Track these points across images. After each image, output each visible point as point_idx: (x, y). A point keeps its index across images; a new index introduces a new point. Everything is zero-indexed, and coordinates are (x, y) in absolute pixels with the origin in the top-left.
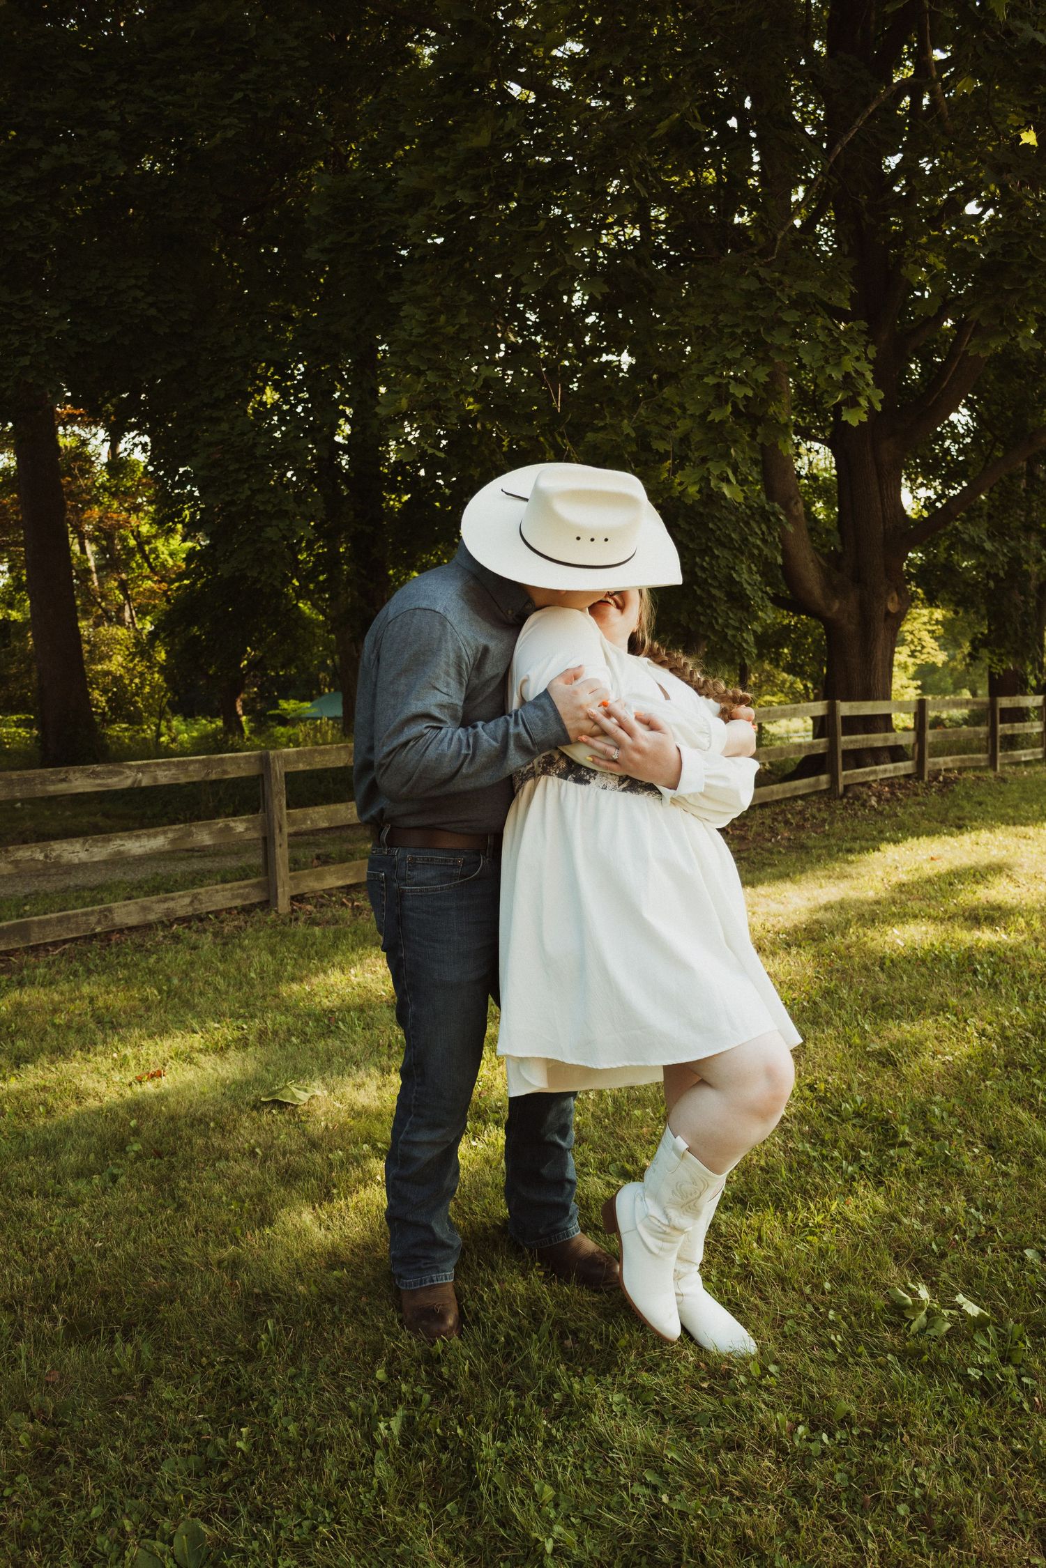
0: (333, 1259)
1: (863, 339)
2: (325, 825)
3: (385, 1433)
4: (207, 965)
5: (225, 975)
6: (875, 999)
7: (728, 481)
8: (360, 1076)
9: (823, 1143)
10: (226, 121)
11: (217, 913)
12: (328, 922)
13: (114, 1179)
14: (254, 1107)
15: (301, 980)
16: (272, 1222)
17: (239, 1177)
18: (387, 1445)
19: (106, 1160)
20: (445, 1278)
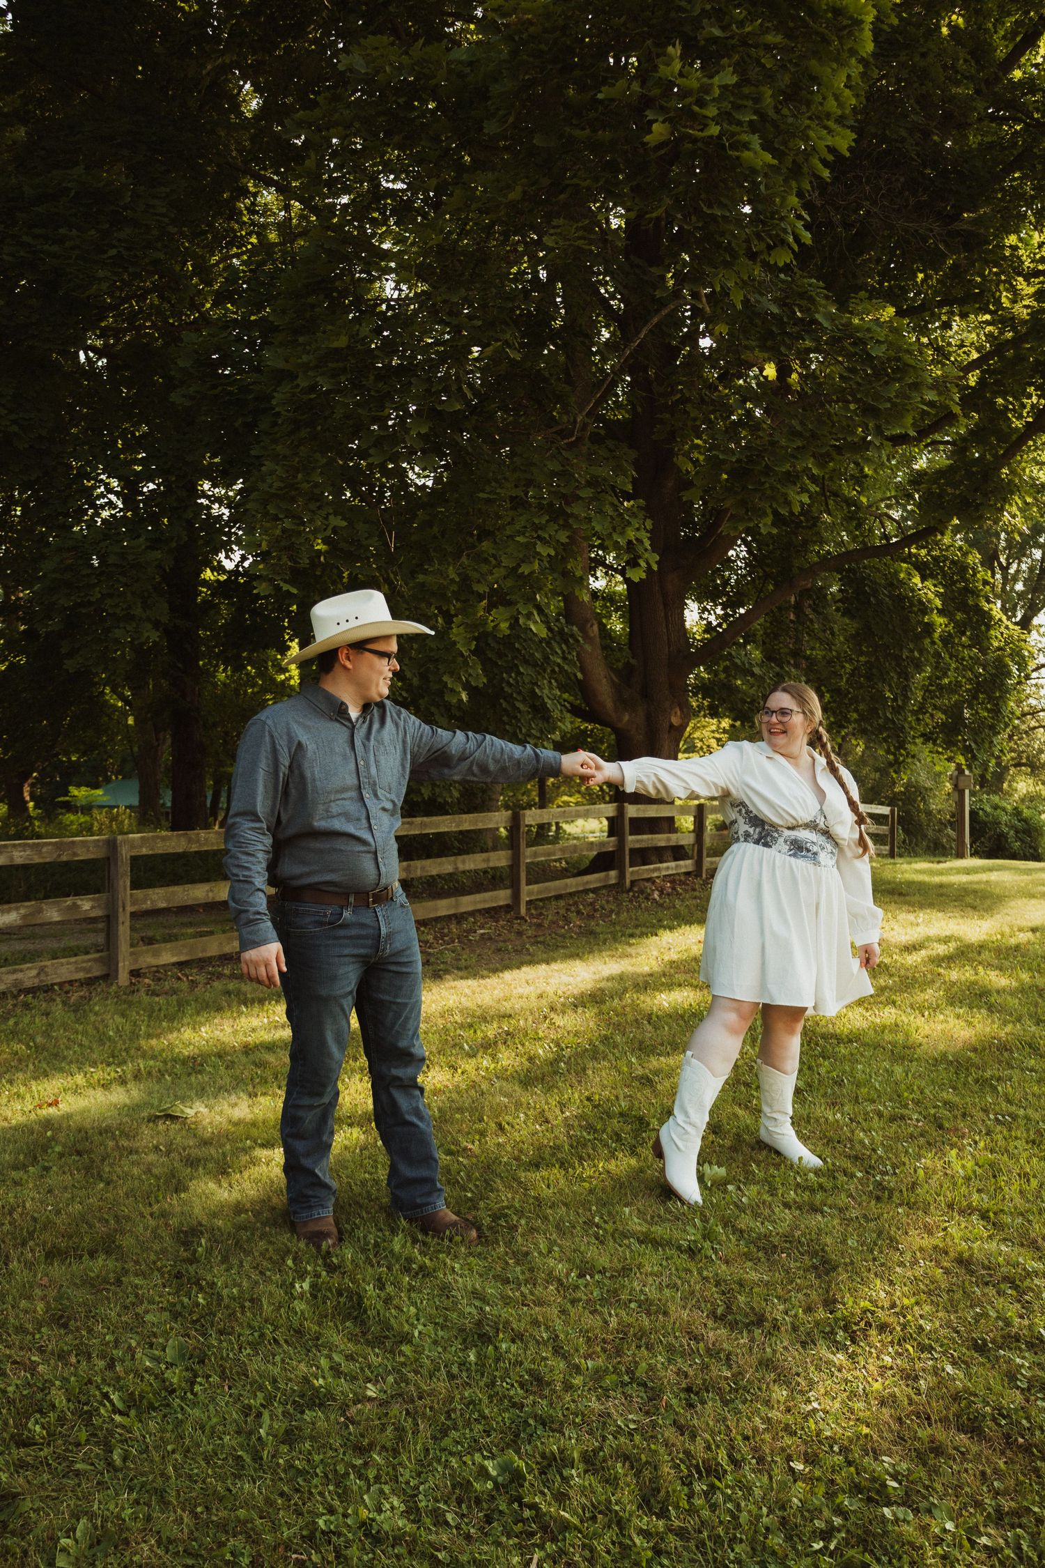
0: (238, 1208)
2: (164, 905)
3: (299, 1290)
5: (85, 1033)
6: (641, 1043)
8: (233, 1098)
9: (595, 1131)
11: (61, 984)
12: (166, 993)
13: (47, 1169)
14: (149, 1121)
15: (158, 1036)
16: (186, 1189)
17: (151, 1164)
18: (302, 1296)
19: (35, 1158)
20: (327, 1213)
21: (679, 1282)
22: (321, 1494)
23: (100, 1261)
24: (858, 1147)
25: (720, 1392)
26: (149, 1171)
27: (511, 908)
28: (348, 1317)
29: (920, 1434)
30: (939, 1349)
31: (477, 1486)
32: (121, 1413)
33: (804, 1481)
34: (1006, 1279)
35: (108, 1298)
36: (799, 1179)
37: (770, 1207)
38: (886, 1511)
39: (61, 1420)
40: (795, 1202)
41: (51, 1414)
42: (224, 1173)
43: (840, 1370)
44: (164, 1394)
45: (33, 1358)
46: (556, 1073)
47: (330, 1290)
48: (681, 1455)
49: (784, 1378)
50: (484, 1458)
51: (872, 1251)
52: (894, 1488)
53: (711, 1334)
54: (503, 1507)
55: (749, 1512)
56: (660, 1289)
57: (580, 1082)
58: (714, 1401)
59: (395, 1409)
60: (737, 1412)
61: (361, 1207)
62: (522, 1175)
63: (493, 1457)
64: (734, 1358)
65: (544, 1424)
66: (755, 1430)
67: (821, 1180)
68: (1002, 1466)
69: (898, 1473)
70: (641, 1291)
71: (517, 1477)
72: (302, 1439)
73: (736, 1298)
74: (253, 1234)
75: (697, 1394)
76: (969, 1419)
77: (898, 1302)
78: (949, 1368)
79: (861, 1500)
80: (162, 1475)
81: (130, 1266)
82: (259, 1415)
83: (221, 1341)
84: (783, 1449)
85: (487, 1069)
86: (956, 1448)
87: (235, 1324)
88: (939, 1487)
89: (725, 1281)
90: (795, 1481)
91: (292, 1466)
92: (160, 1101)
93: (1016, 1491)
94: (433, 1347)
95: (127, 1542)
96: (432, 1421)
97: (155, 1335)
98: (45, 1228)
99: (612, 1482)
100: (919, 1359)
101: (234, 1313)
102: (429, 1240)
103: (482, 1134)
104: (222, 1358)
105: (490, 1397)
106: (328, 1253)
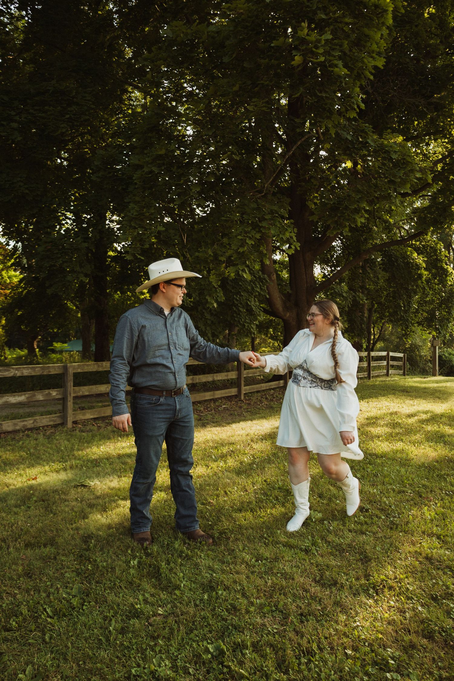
0: (109, 527)
1: (292, 226)
2: (87, 394)
3: (133, 564)
4: (43, 445)
5: (51, 448)
7: (246, 273)
9: (267, 495)
10: (62, 126)
11: (43, 427)
12: (88, 431)
13: (29, 507)
14: (74, 487)
15: (82, 450)
16: (87, 518)
17: (74, 506)
18: (133, 567)
19: (25, 502)
20: (148, 530)
21: (300, 565)
22: (135, 658)
23: (48, 549)
24: (383, 505)
25: (315, 616)
26: (73, 509)
27: (238, 396)
28: (153, 577)
29: (405, 639)
30: (416, 599)
31: (204, 656)
32: (51, 617)
33: (351, 659)
34: (448, 567)
35: (50, 566)
36: (356, 519)
37: (343, 531)
38: (388, 675)
39: (25, 620)
40: (354, 529)
41: (20, 617)
42: (105, 511)
43: (370, 607)
44: (70, 609)
45: (15, 592)
46: (251, 469)
47: (146, 564)
48: (296, 645)
49: (345, 610)
50: (208, 643)
51: (387, 552)
52: (392, 664)
53: (313, 589)
54: (215, 666)
55: (325, 673)
56: (292, 567)
57: (262, 473)
58: (313, 620)
59: (170, 620)
60: (323, 626)
61: (162, 527)
62: (234, 515)
63: (212, 643)
64: (323, 600)
65: (236, 629)
66: (330, 634)
67: (366, 519)
68: (442, 655)
69: (394, 657)
70: (283, 568)
71: (222, 653)
72: (128, 632)
73: (325, 573)
74: (115, 539)
75: (305, 617)
76: (428, 632)
77: (398, 576)
78: (420, 608)
79: (377, 669)
80: (66, 646)
81: (60, 551)
82: (111, 620)
83: (97, 586)
84: (342, 644)
85: (222, 467)
86: (421, 646)
87: (103, 579)
88: (413, 664)
89: (320, 565)
90: (347, 659)
91: (123, 644)
92: (80, 478)
93: (449, 668)
94: (189, 592)
95: (48, 676)
96: (186, 626)
97: (69, 583)
98: (26, 534)
99: (264, 656)
100: (406, 603)
101: (103, 574)
102: (191, 543)
103: (218, 496)
104: (96, 594)
105: (213, 616)
106: (147, 547)
